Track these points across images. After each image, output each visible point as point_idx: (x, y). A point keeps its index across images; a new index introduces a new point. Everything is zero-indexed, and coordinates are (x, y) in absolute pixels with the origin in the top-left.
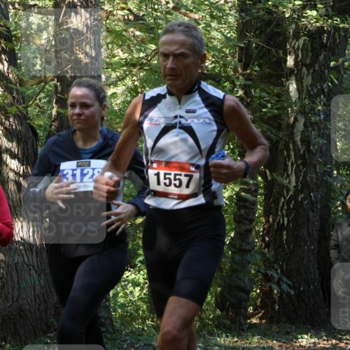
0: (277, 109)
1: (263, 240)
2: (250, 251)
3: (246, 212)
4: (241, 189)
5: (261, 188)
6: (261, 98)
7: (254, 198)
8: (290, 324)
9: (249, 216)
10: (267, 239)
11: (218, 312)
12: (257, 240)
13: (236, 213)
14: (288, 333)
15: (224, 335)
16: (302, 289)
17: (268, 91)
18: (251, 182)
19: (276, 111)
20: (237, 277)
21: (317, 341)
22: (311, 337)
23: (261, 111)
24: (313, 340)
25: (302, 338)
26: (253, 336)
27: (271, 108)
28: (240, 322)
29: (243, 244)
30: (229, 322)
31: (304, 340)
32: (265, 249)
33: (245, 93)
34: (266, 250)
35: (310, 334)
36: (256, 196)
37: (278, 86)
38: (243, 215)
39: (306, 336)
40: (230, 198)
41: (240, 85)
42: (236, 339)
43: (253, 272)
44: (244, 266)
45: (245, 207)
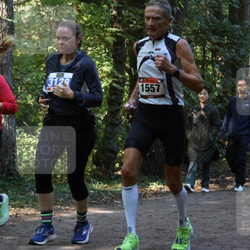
0: (140, 25)
1: (128, 117)
2: (119, 125)
3: (116, 98)
4: (113, 81)
5: (127, 80)
6: (129, 16)
7: (122, 88)
8: (144, 175)
9: (118, 100)
10: (130, 116)
11: (94, 167)
12: (123, 118)
13: (109, 98)
14: (143, 181)
15: (98, 183)
16: (154, 151)
17: (135, 12)
18: (120, 76)
19: (139, 27)
20: (108, 143)
21: (163, 187)
22: (159, 184)
23: (129, 26)
24: (160, 186)
25: (152, 185)
26: (118, 183)
27: (136, 24)
28: (109, 173)
29: (113, 120)
30: (101, 174)
31: (154, 186)
32: (128, 123)
33: (118, 13)
34: (130, 124)
35: (158, 182)
36: (123, 86)
37: (141, 9)
38: (113, 100)
39: (155, 184)
40: (106, 88)
41: (114, 7)
42: (106, 185)
43: (120, 139)
44: (114, 135)
45: (116, 94)
